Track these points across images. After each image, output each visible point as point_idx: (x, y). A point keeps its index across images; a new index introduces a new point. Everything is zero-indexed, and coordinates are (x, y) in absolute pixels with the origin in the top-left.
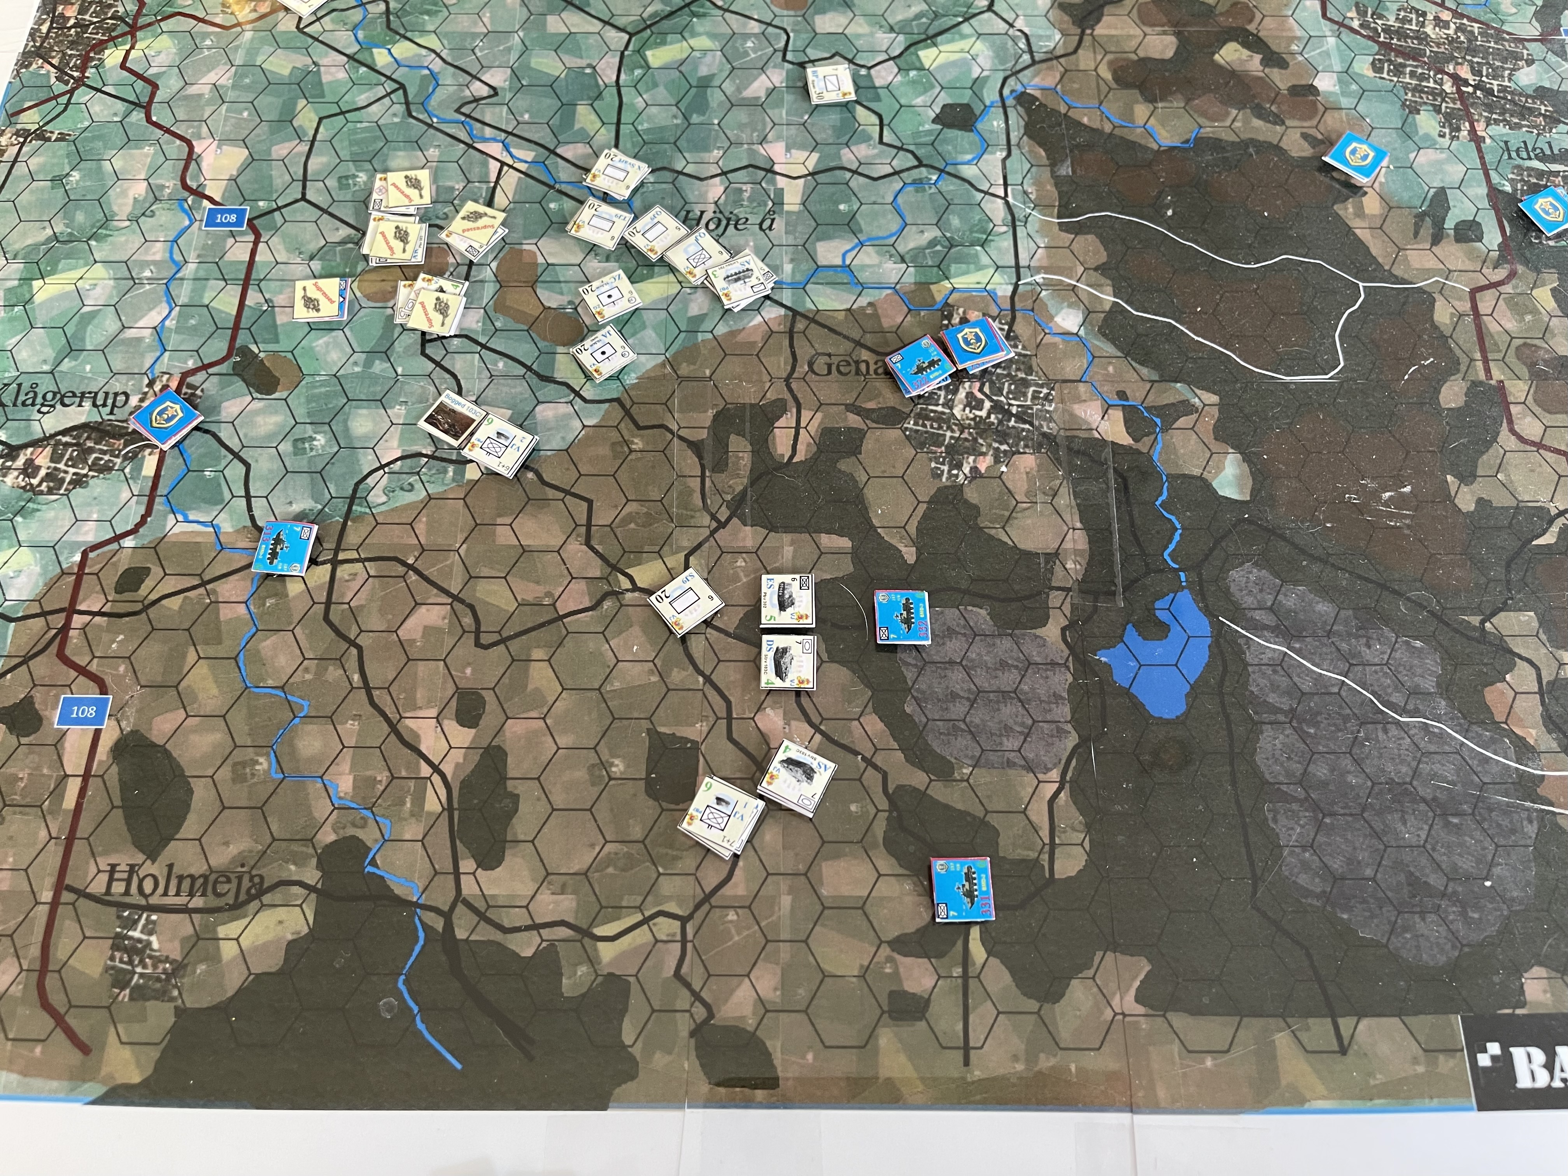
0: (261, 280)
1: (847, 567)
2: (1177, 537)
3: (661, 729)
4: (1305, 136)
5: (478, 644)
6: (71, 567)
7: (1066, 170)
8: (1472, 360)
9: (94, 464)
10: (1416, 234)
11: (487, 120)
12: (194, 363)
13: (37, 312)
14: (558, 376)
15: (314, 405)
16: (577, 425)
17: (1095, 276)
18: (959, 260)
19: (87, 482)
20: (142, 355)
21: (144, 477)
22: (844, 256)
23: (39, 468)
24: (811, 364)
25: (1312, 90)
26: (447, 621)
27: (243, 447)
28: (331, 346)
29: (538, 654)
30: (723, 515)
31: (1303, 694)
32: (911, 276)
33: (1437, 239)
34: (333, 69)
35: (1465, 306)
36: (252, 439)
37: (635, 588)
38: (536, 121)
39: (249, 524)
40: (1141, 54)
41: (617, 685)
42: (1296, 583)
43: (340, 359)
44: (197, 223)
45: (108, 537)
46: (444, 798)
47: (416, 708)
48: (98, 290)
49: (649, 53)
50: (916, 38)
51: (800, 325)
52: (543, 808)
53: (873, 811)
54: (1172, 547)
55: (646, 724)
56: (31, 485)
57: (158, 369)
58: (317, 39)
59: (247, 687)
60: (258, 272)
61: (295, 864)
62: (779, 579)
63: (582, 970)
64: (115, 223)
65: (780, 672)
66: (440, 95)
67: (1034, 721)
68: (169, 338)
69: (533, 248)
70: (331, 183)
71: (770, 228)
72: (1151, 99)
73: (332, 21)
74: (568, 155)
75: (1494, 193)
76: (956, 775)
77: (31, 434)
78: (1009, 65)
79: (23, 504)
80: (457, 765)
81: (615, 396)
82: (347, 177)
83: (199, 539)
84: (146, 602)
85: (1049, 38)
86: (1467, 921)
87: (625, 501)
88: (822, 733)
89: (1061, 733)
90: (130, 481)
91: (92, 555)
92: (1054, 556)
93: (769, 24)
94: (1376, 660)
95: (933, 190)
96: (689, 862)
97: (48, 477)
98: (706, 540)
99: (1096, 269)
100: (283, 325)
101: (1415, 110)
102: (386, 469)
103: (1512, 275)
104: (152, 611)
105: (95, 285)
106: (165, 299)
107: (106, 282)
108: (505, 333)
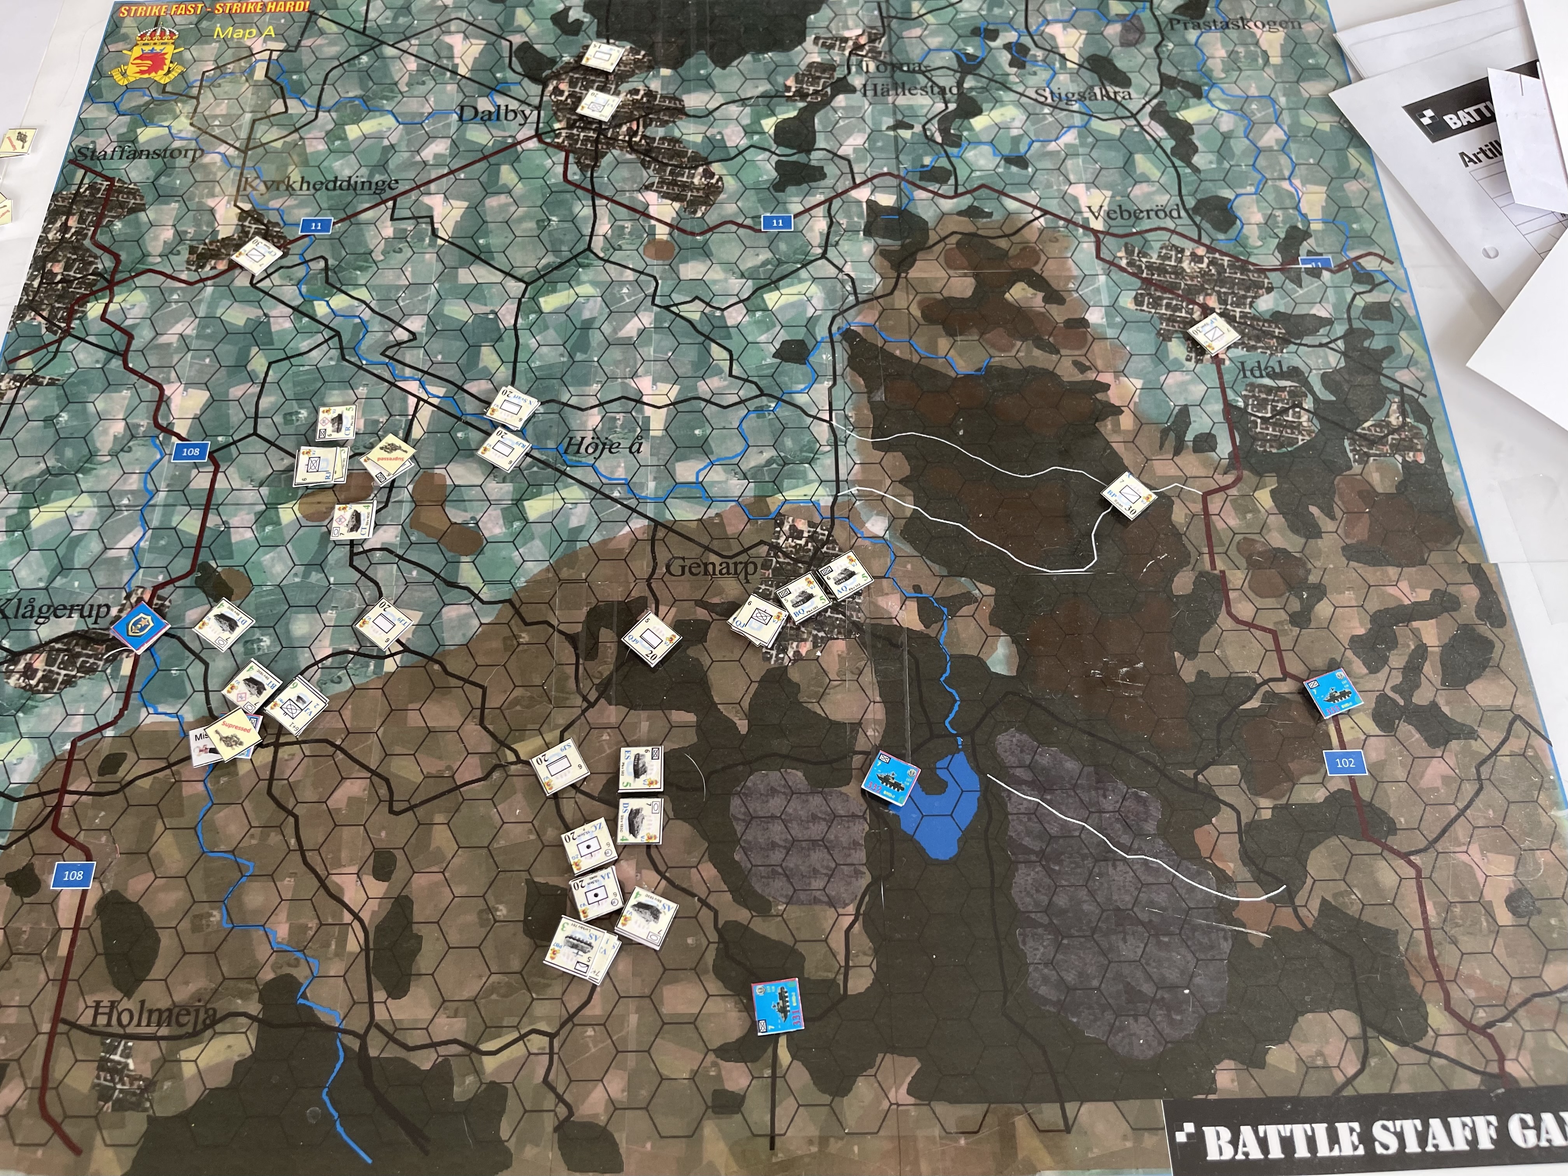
0: (219, 505)
1: (692, 738)
2: (956, 708)
3: (537, 879)
4: (1076, 364)
5: (391, 811)
6: (63, 754)
7: (880, 396)
8: (1200, 554)
9: (82, 666)
10: (1161, 446)
11: (407, 361)
12: (164, 578)
13: (34, 536)
14: (462, 581)
15: (261, 611)
16: (476, 623)
17: (900, 488)
18: (790, 476)
19: (75, 682)
20: (121, 573)
21: (122, 676)
22: (698, 474)
23: (37, 670)
24: (668, 567)
25: (1084, 323)
26: (366, 792)
27: (203, 649)
28: (275, 561)
29: (439, 818)
30: (593, 696)
31: (1051, 837)
32: (751, 490)
33: (1178, 450)
34: (281, 320)
35: (1198, 508)
37: (519, 761)
38: (448, 361)
39: (207, 714)
40: (946, 293)
41: (502, 843)
42: (1050, 744)
43: (283, 571)
44: (167, 457)
45: (93, 728)
46: (362, 941)
47: (341, 866)
48: (84, 517)
49: (541, 300)
50: (763, 282)
51: (661, 533)
52: (441, 946)
53: (705, 943)
54: (952, 716)
55: (525, 875)
56: (30, 685)
57: (135, 583)
58: (267, 293)
59: (204, 853)
60: (217, 498)
61: (241, 998)
62: (635, 750)
63: (470, 1079)
64: (98, 458)
65: (633, 830)
66: (369, 340)
67: (837, 865)
68: (143, 557)
69: (443, 472)
70: (278, 419)
71: (638, 451)
72: (951, 333)
73: (281, 277)
74: (473, 390)
75: (1229, 408)
76: (773, 912)
77: (30, 641)
78: (838, 305)
79: (23, 701)
80: (373, 913)
81: (508, 597)
82: (291, 414)
83: (166, 728)
84: (124, 783)
85: (870, 281)
86: (1172, 1023)
87: (512, 686)
88: (667, 879)
89: (858, 874)
90: (111, 680)
91: (79, 744)
92: (857, 726)
93: (641, 273)
94: (1111, 808)
95: (772, 416)
96: (556, 990)
97: (43, 679)
98: (578, 718)
99: (900, 482)
100: (236, 543)
101: (1166, 337)
102: (320, 665)
103: (1238, 480)
104: (127, 790)
105: (82, 512)
106: (140, 523)
107: (91, 509)
108: (419, 546)
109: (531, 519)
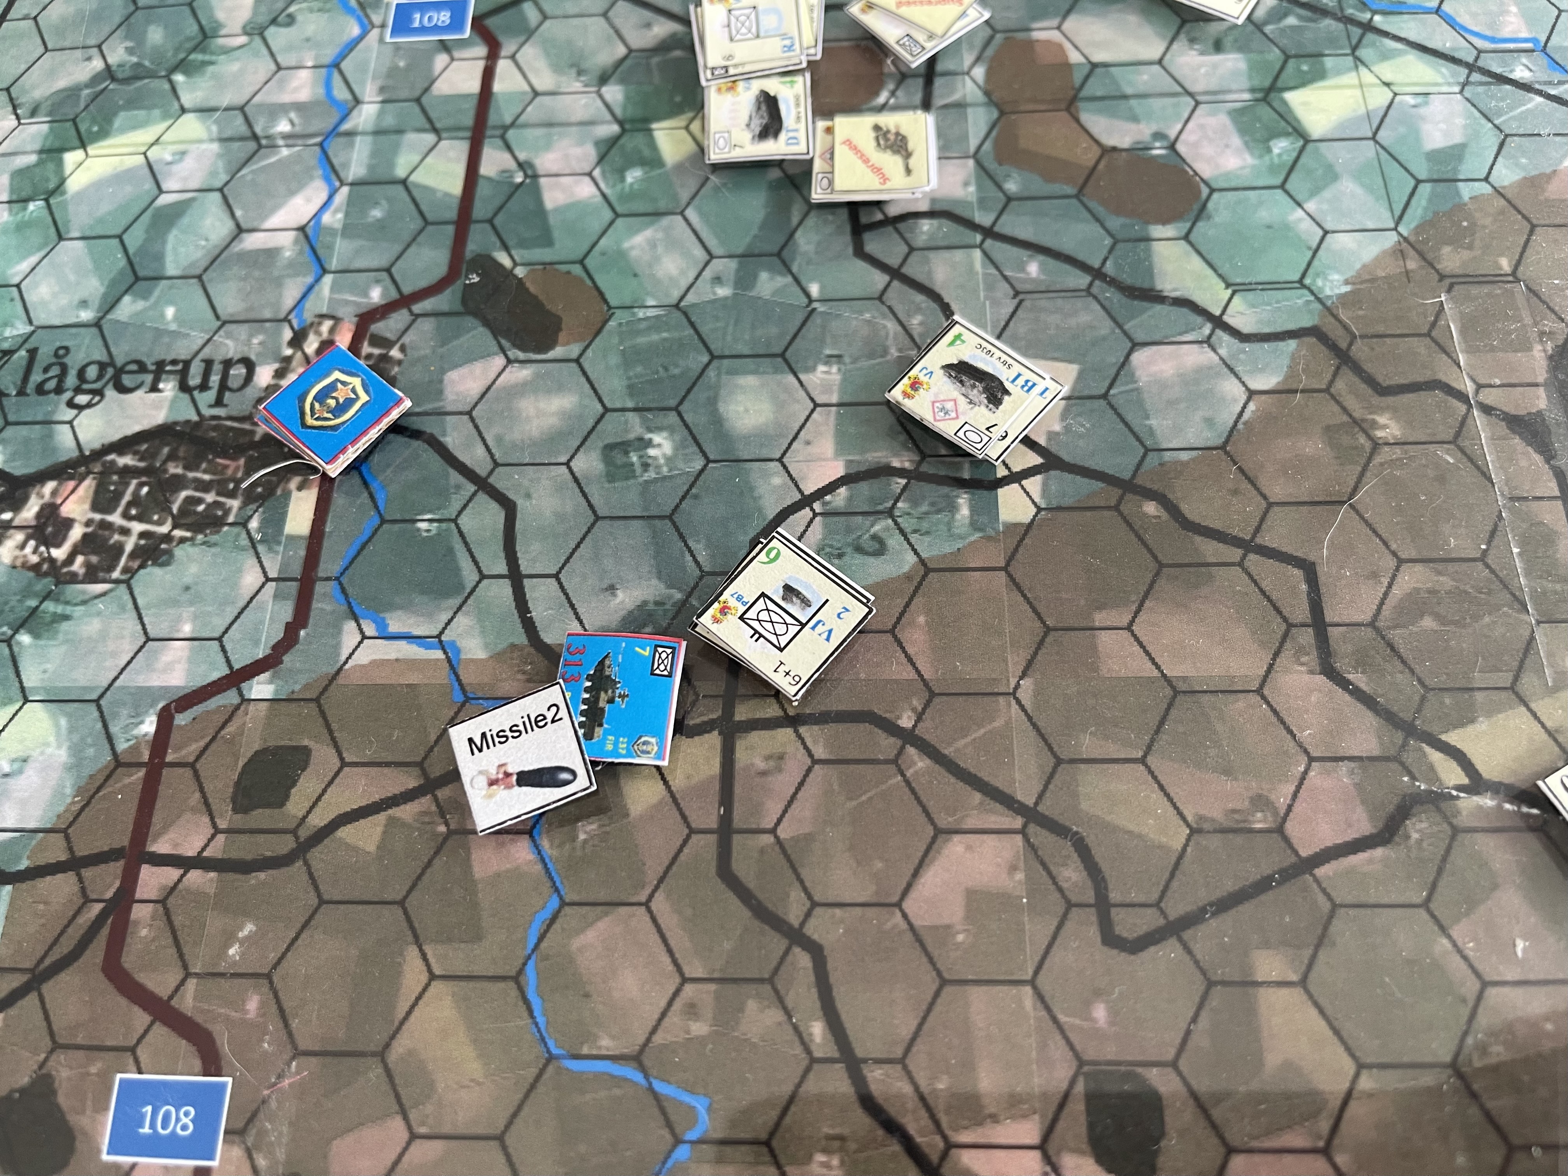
0: (506, 128)
5: (1111, 939)
6: (135, 749)
9: (183, 511)
12: (383, 295)
13: (71, 208)
14: (1168, 287)
15: (639, 369)
16: (1233, 390)
19: (169, 553)
20: (278, 283)
21: (291, 538)
23: (68, 523)
26: (1020, 876)
27: (496, 464)
28: (660, 250)
29: (1269, 965)
36: (514, 446)
37: (1478, 783)
39: (521, 639)
43: (683, 272)
44: (375, 32)
45: (215, 675)
47: (981, 1119)
48: (189, 163)
56: (52, 560)
57: (313, 307)
59: (551, 1058)
60: (501, 113)
64: (221, 41)
68: (330, 247)
69: (1054, 36)
77: (54, 450)
79: (33, 603)
81: (1306, 322)
83: (414, 678)
84: (303, 834)
87: (1392, 563)
90: (261, 548)
91: (181, 719)
97: (87, 544)
100: (556, 211)
102: (817, 506)
104: (316, 855)
105: (183, 153)
106: (320, 172)
107: (204, 146)
108: (1029, 203)
109: (1316, 134)
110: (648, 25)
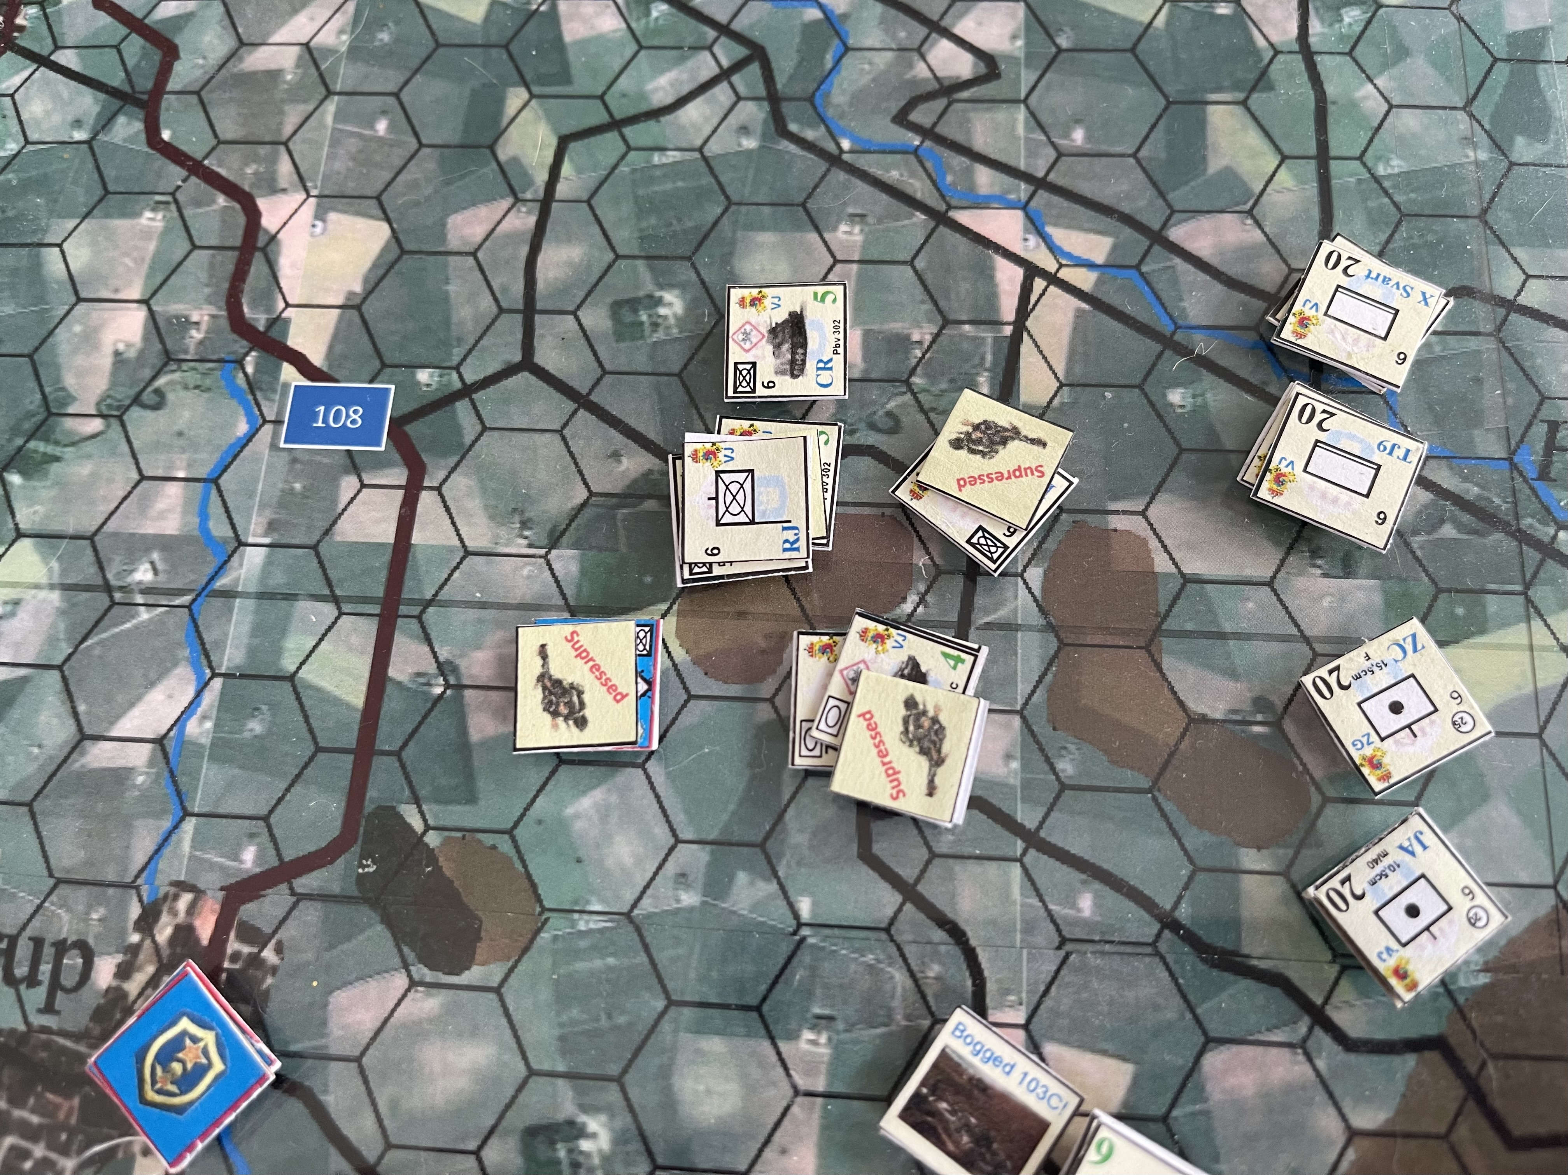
0: (427, 604)
11: (979, 145)
12: (259, 858)
14: (1258, 952)
15: (575, 1012)
16: (1332, 1126)
20: (127, 826)
27: (389, 1143)
28: (614, 819)
36: (412, 1118)
38: (1104, 148)
43: (639, 861)
44: (268, 428)
48: (24, 618)
57: (168, 870)
60: (421, 580)
64: (69, 423)
66: (855, 75)
68: (194, 775)
69: (1138, 526)
70: (596, 318)
74: (1203, 249)
81: (1431, 1030)
82: (633, 304)
100: (483, 743)
105: (17, 603)
106: (187, 653)
107: (43, 594)
108: (1088, 795)
110: (616, 455)
